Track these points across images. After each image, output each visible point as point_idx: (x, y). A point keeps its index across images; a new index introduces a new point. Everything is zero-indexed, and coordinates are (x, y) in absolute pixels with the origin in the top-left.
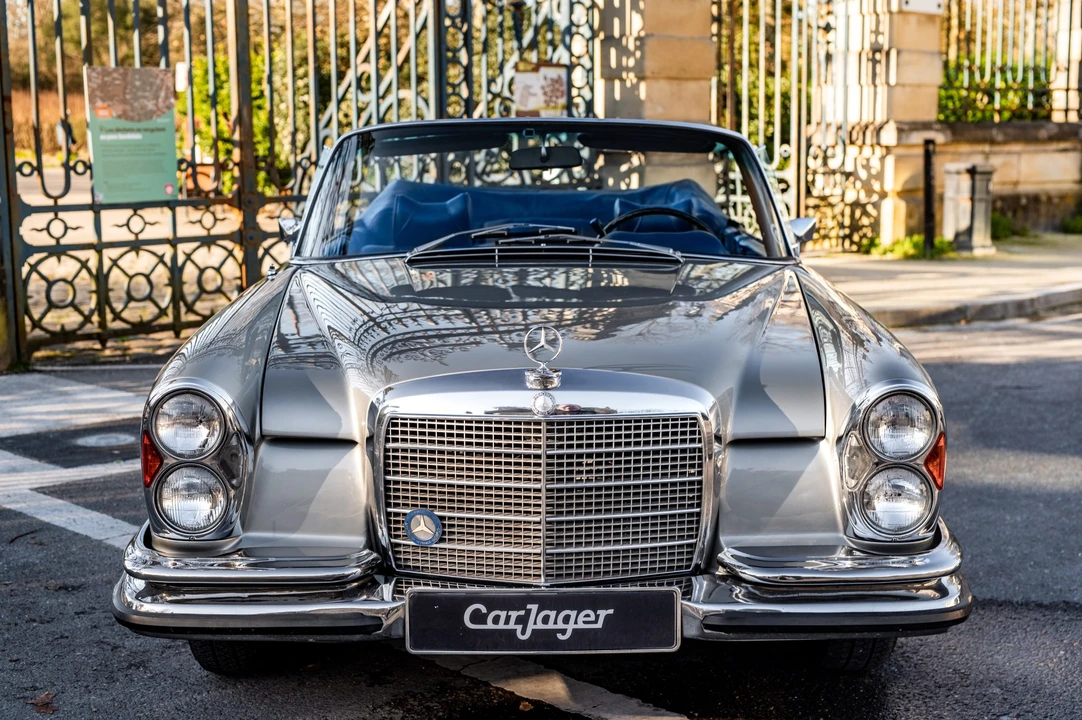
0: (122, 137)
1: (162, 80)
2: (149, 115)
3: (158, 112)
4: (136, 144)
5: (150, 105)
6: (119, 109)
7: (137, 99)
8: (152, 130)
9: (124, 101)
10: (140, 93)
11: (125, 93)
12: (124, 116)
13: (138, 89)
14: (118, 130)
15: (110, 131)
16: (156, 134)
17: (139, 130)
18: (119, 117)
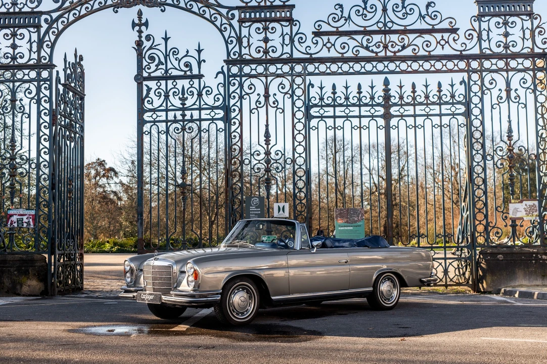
0: (346, 228)
1: (360, 211)
2: (356, 222)
3: (359, 221)
4: (351, 230)
5: (356, 219)
6: (346, 220)
7: (351, 217)
8: (356, 226)
9: (347, 218)
10: (353, 215)
11: (347, 216)
12: (347, 222)
13: (352, 214)
14: (345, 226)
15: (342, 227)
16: (358, 227)
17: (352, 226)
18: (345, 222)
